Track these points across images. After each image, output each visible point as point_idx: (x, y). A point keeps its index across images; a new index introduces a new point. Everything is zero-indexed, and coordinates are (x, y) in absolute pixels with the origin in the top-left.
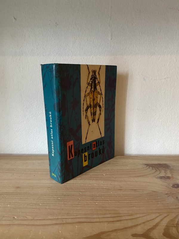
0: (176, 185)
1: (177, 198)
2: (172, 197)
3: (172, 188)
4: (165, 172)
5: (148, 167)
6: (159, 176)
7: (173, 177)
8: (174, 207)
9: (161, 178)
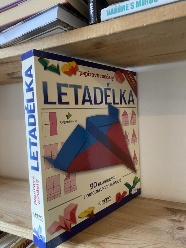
0: (181, 227)
1: (173, 236)
2: (170, 235)
3: (175, 229)
4: (180, 217)
5: (168, 210)
6: (171, 218)
7: (184, 221)
8: (165, 241)
9: (172, 221)
